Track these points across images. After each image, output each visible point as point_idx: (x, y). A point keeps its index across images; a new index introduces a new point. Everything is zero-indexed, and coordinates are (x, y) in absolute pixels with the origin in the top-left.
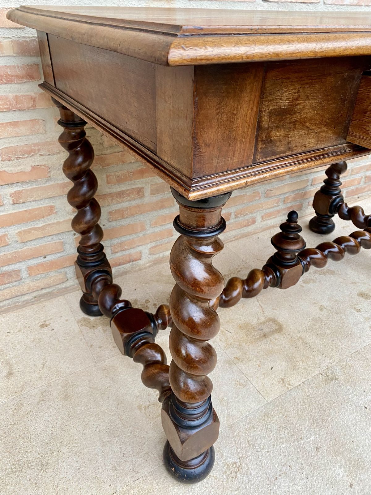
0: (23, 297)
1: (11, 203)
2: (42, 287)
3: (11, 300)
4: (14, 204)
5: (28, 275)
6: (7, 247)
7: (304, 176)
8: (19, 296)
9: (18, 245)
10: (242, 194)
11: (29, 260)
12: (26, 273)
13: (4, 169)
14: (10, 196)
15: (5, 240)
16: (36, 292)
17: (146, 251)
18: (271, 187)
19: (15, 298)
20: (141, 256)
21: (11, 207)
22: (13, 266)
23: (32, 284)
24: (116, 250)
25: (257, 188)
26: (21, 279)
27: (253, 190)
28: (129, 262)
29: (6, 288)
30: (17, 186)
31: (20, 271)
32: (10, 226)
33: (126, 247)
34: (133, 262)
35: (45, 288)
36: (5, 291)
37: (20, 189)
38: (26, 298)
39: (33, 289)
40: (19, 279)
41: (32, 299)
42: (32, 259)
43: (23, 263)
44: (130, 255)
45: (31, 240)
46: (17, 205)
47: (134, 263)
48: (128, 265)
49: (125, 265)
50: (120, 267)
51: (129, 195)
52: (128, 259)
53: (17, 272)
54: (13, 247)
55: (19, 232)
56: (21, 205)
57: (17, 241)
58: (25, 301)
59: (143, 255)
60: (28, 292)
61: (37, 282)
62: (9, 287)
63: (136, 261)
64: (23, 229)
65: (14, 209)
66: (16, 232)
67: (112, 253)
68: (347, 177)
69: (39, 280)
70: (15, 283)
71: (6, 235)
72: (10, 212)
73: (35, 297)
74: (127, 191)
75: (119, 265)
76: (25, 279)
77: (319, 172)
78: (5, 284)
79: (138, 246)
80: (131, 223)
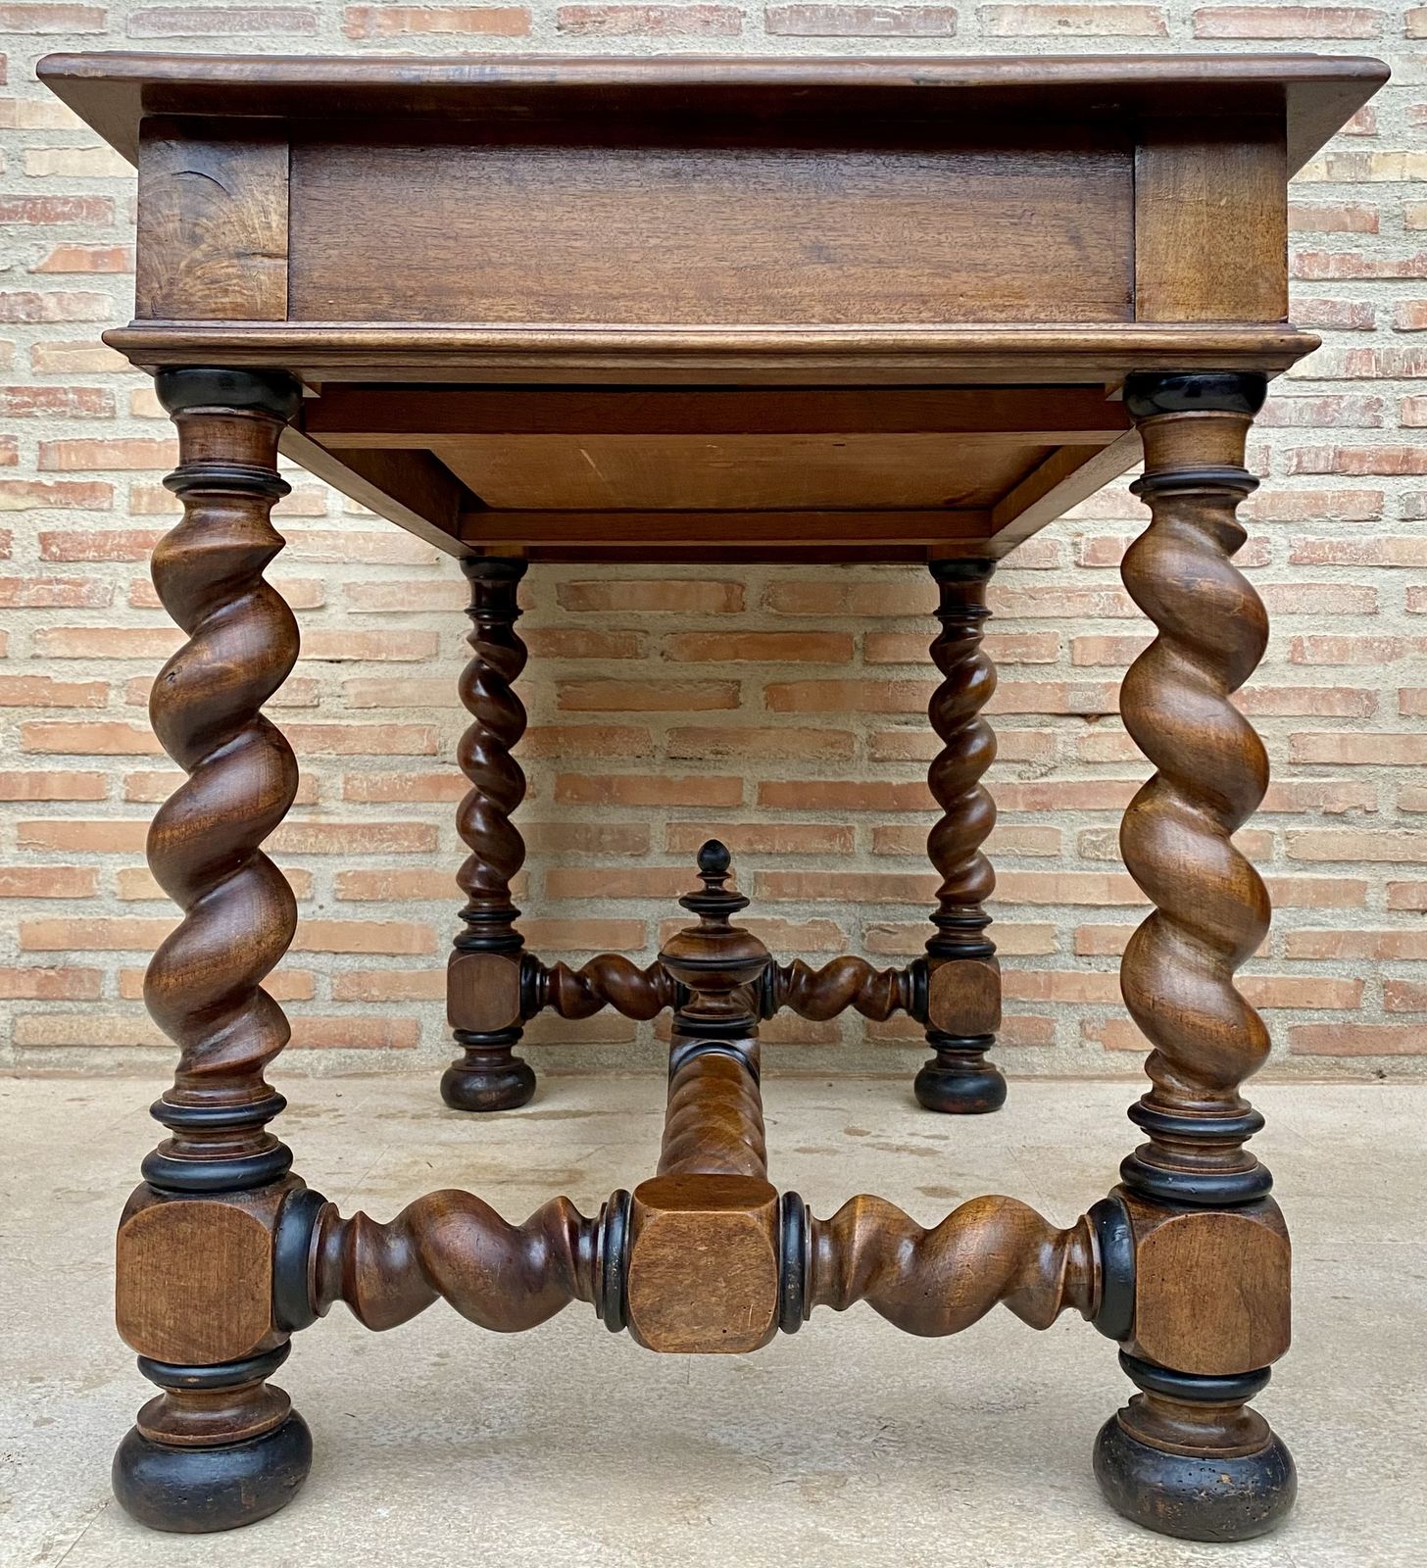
0: (94, 1051)
1: (123, 796)
2: (141, 1041)
3: (67, 1050)
4: (127, 801)
5: (116, 993)
6: (90, 903)
7: (1030, 912)
8: (84, 1046)
9: (115, 906)
10: (768, 918)
11: (130, 951)
12: (113, 985)
13: (126, 720)
14: (125, 781)
15: (91, 882)
16: (126, 1051)
17: (435, 1024)
18: (886, 919)
19: (75, 1051)
20: (418, 1037)
21: (121, 807)
22: (91, 955)
23: (120, 1022)
24: (345, 993)
25: (823, 908)
26: (99, 999)
27: (813, 914)
28: (380, 1047)
29: (63, 1012)
30: (143, 762)
31: (102, 973)
32: (110, 852)
33: (375, 992)
34: (391, 1047)
35: (149, 1047)
36: (59, 1019)
37: (147, 769)
38: (100, 1059)
39: (120, 1038)
40: (95, 996)
41: (111, 1069)
42: (136, 950)
43: (115, 955)
44: (386, 1023)
45: (145, 900)
46: (133, 806)
47: (395, 1052)
48: (376, 1053)
49: (365, 1051)
50: (352, 1052)
51: (395, 837)
52: (377, 1034)
53: (97, 974)
54: (103, 907)
55: (123, 871)
56: (142, 807)
57: (115, 894)
58: (97, 1067)
59: (424, 1036)
60: (107, 1042)
61: (133, 1020)
62: (69, 1012)
63: (399, 1048)
64: (133, 866)
65: (125, 814)
66: (119, 869)
67: (334, 1000)
68: (1268, 965)
69: (138, 1015)
70: (85, 1005)
71: (93, 870)
72: (118, 819)
73: (120, 1065)
74: (392, 825)
75: (350, 1046)
76: (110, 1002)
77: (1103, 911)
78: (64, 999)
79: (412, 1000)
80: (396, 919)
